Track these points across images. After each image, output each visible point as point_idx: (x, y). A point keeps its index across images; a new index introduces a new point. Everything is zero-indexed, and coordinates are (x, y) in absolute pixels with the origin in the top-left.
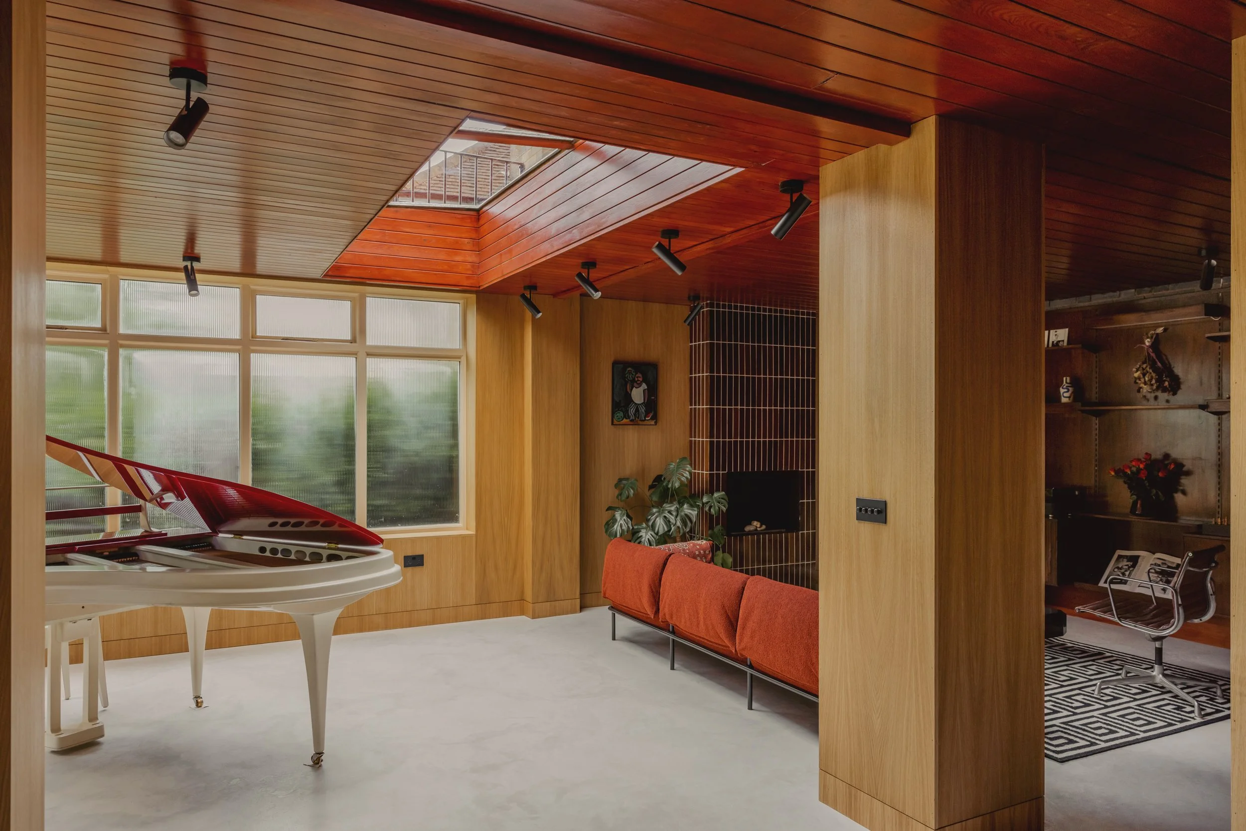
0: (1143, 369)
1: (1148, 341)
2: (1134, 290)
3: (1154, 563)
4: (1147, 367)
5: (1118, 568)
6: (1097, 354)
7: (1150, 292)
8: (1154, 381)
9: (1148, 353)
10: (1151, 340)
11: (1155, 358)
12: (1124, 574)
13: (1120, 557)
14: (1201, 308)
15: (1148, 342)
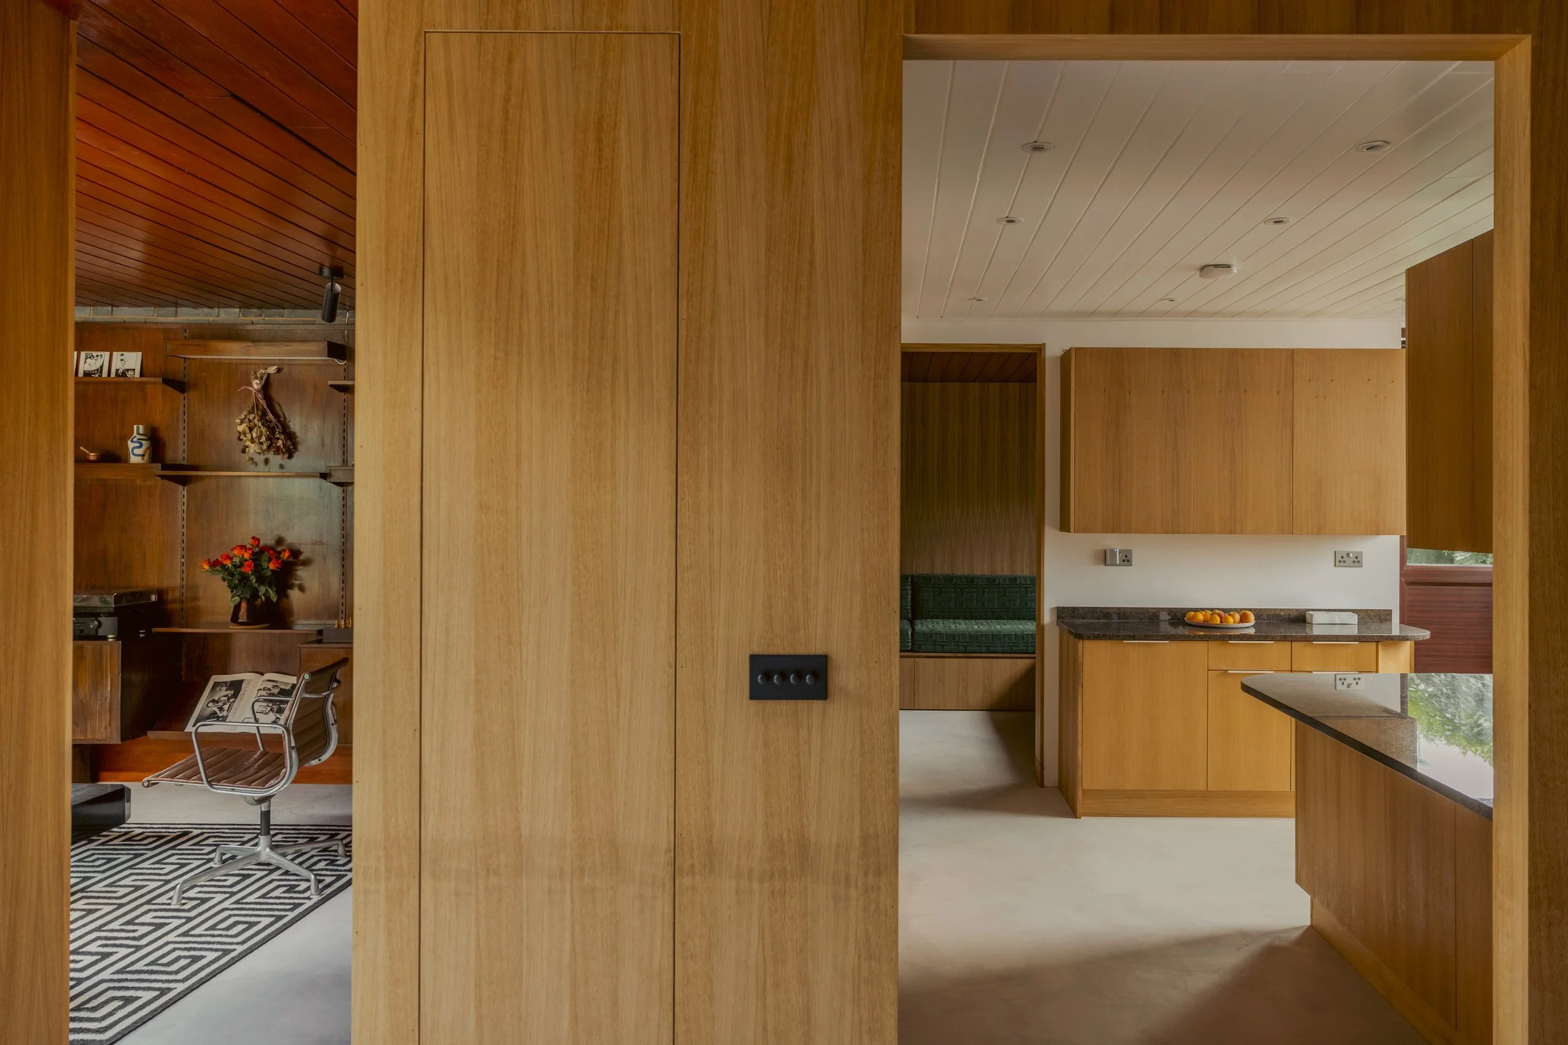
0: (250, 421)
1: (257, 383)
2: (238, 310)
4: (254, 418)
5: (214, 701)
6: (186, 395)
7: (260, 315)
8: (263, 439)
9: (256, 399)
10: (260, 382)
11: (265, 407)
12: (221, 709)
13: (216, 684)
14: (321, 346)
15: (256, 384)
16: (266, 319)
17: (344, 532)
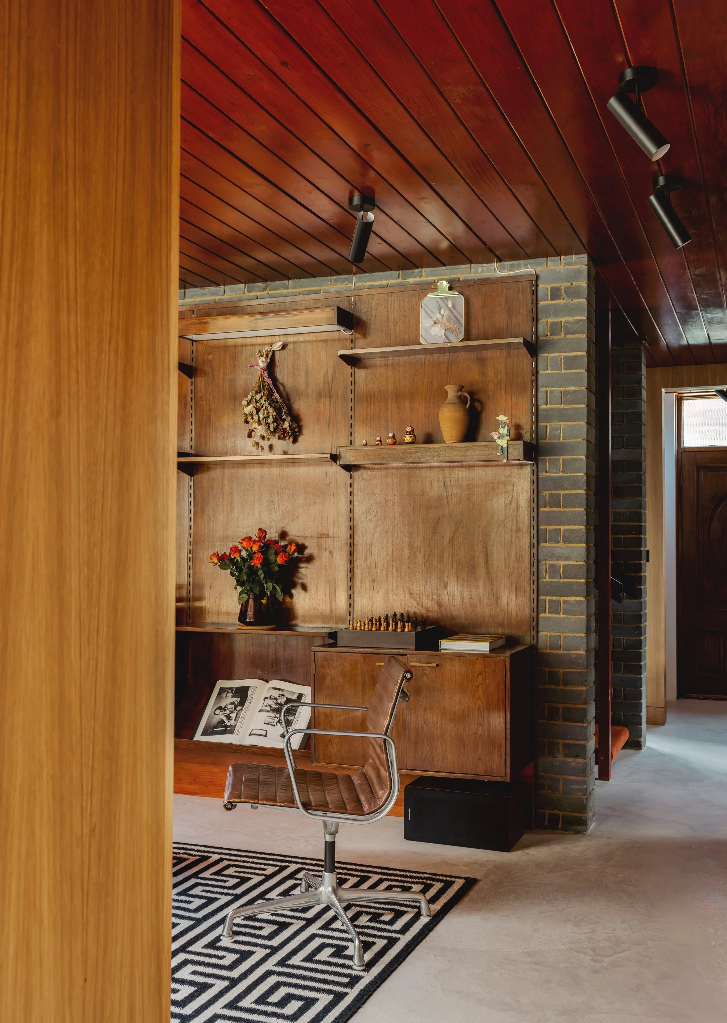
0: (257, 402)
1: (263, 361)
2: (243, 285)
3: (268, 696)
4: (261, 398)
5: (220, 708)
6: (193, 380)
7: (265, 289)
8: (271, 420)
9: (262, 378)
10: (266, 360)
11: (272, 386)
12: (228, 717)
13: (222, 690)
14: (331, 314)
15: (262, 363)
16: (270, 292)
17: (351, 524)
